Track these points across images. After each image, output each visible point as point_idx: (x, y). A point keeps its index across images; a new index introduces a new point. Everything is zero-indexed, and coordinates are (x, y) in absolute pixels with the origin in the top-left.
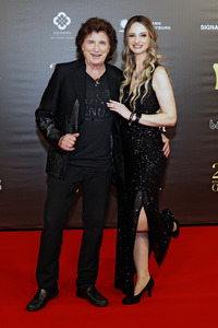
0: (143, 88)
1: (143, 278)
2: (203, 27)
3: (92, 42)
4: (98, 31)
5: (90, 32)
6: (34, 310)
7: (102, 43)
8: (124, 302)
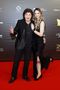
0: (38, 26)
1: (39, 74)
2: (54, 10)
3: (27, 15)
4: (28, 12)
5: (26, 12)
6: (11, 83)
7: (30, 15)
8: (35, 80)
